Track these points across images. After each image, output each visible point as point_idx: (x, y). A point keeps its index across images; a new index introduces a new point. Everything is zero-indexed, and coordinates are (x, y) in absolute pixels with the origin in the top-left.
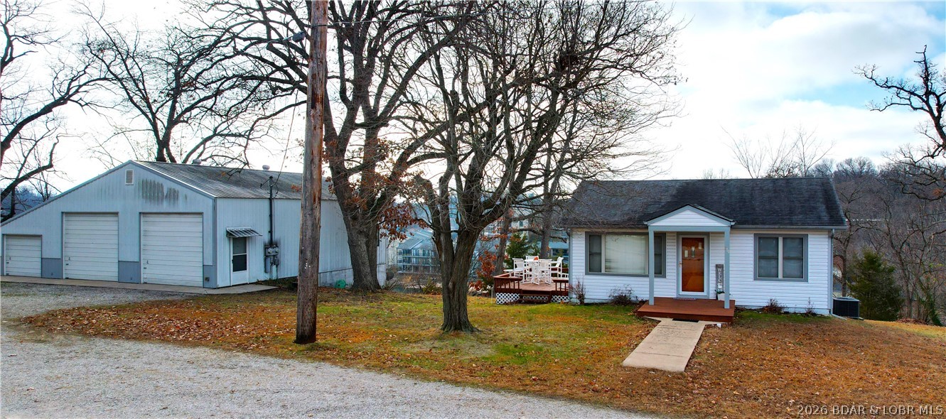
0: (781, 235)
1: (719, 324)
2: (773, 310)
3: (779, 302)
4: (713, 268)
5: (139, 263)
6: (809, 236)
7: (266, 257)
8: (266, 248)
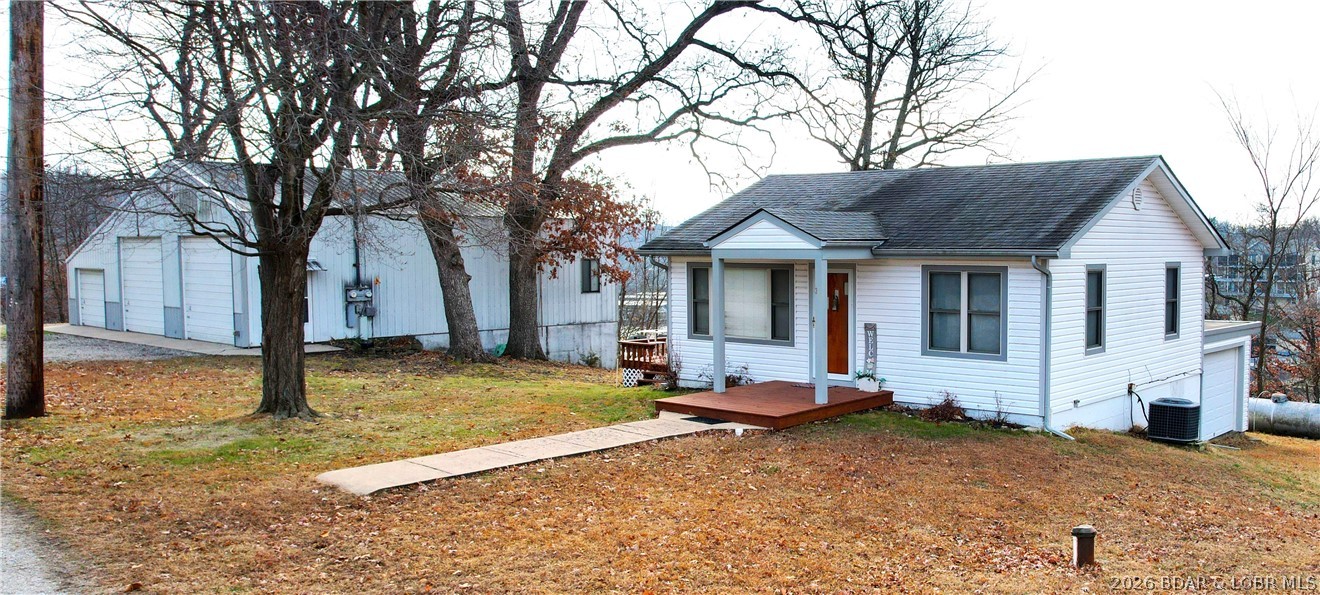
0: (964, 268)
1: (740, 429)
2: (946, 413)
3: (959, 398)
4: (860, 330)
5: (181, 309)
6: (1009, 270)
7: (349, 302)
8: (347, 289)
